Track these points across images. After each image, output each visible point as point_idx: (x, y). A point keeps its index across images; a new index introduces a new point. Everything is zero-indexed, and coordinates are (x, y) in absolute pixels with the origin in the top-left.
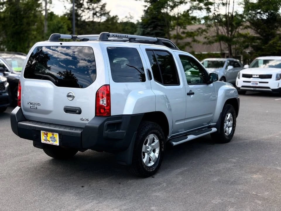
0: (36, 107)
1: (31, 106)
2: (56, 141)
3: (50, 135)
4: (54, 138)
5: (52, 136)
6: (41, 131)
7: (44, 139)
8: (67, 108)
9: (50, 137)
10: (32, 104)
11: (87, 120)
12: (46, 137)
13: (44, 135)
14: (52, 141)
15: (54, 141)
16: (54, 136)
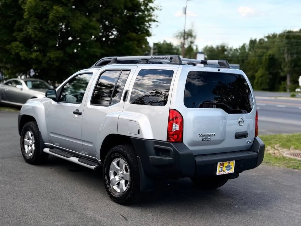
0: (210, 139)
4: (230, 166)
5: (228, 165)
6: (218, 164)
7: (219, 171)
8: (239, 133)
9: (226, 167)
10: (205, 135)
11: (251, 142)
12: (222, 168)
13: (220, 167)
14: (227, 170)
15: (229, 170)
16: (230, 164)
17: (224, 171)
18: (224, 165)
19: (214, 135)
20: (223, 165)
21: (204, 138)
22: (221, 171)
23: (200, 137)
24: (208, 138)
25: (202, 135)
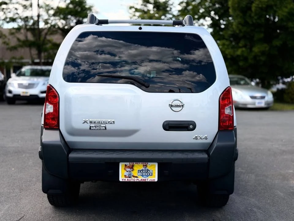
0: (105, 127)
1: (91, 125)
2: (152, 175)
3: (138, 167)
4: (148, 170)
5: (143, 168)
6: (121, 164)
8: (170, 123)
9: (139, 171)
10: (95, 122)
11: (206, 138)
12: (130, 171)
13: (125, 169)
14: (143, 176)
15: (147, 176)
16: (147, 168)
17: (137, 177)
18: (135, 168)
20: (132, 167)
21: (94, 125)
22: (127, 176)
23: (86, 123)
24: (102, 125)
25: (88, 122)
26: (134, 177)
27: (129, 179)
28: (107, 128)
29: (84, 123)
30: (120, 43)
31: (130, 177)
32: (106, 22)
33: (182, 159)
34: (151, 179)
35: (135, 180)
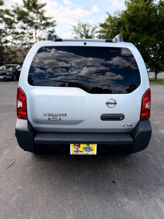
0: (60, 119)
1: (50, 117)
2: (93, 151)
3: (83, 146)
4: (90, 147)
5: (87, 146)
6: (71, 145)
7: (74, 151)
8: (106, 115)
9: (84, 148)
10: (52, 115)
11: (131, 125)
12: (77, 148)
13: (74, 147)
14: (86, 151)
15: (89, 151)
16: (89, 146)
19: (66, 114)
20: (79, 146)
21: (52, 117)
22: (76, 151)
23: (46, 116)
24: (57, 117)
25: (48, 115)
26: (80, 151)
27: (77, 153)
28: (61, 119)
29: (44, 115)
30: (71, 55)
31: (77, 152)
32: (60, 40)
33: (115, 142)
34: (92, 153)
35: (81, 153)
